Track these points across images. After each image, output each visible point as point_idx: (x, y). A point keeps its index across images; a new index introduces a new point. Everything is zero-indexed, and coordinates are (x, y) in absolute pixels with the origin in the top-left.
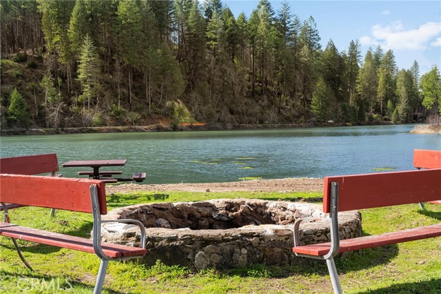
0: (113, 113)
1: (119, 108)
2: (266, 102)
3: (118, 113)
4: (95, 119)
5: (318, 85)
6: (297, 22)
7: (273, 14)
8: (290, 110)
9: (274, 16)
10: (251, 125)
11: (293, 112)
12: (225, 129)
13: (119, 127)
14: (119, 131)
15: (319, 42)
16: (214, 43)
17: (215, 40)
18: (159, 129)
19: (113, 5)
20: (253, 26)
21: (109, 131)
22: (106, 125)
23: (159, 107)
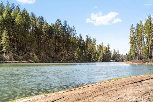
0: (13, 56)
1: (15, 55)
2: (60, 54)
3: (15, 56)
4: (8, 58)
5: (77, 48)
6: (69, 28)
7: (61, 24)
8: (67, 57)
9: (62, 25)
10: (57, 62)
11: (69, 57)
12: (50, 63)
13: (16, 62)
14: (16, 63)
15: (76, 34)
16: (45, 33)
17: (45, 32)
18: (30, 62)
19: (13, 18)
20: (56, 28)
21: (13, 63)
22: (12, 61)
23: (28, 55)
